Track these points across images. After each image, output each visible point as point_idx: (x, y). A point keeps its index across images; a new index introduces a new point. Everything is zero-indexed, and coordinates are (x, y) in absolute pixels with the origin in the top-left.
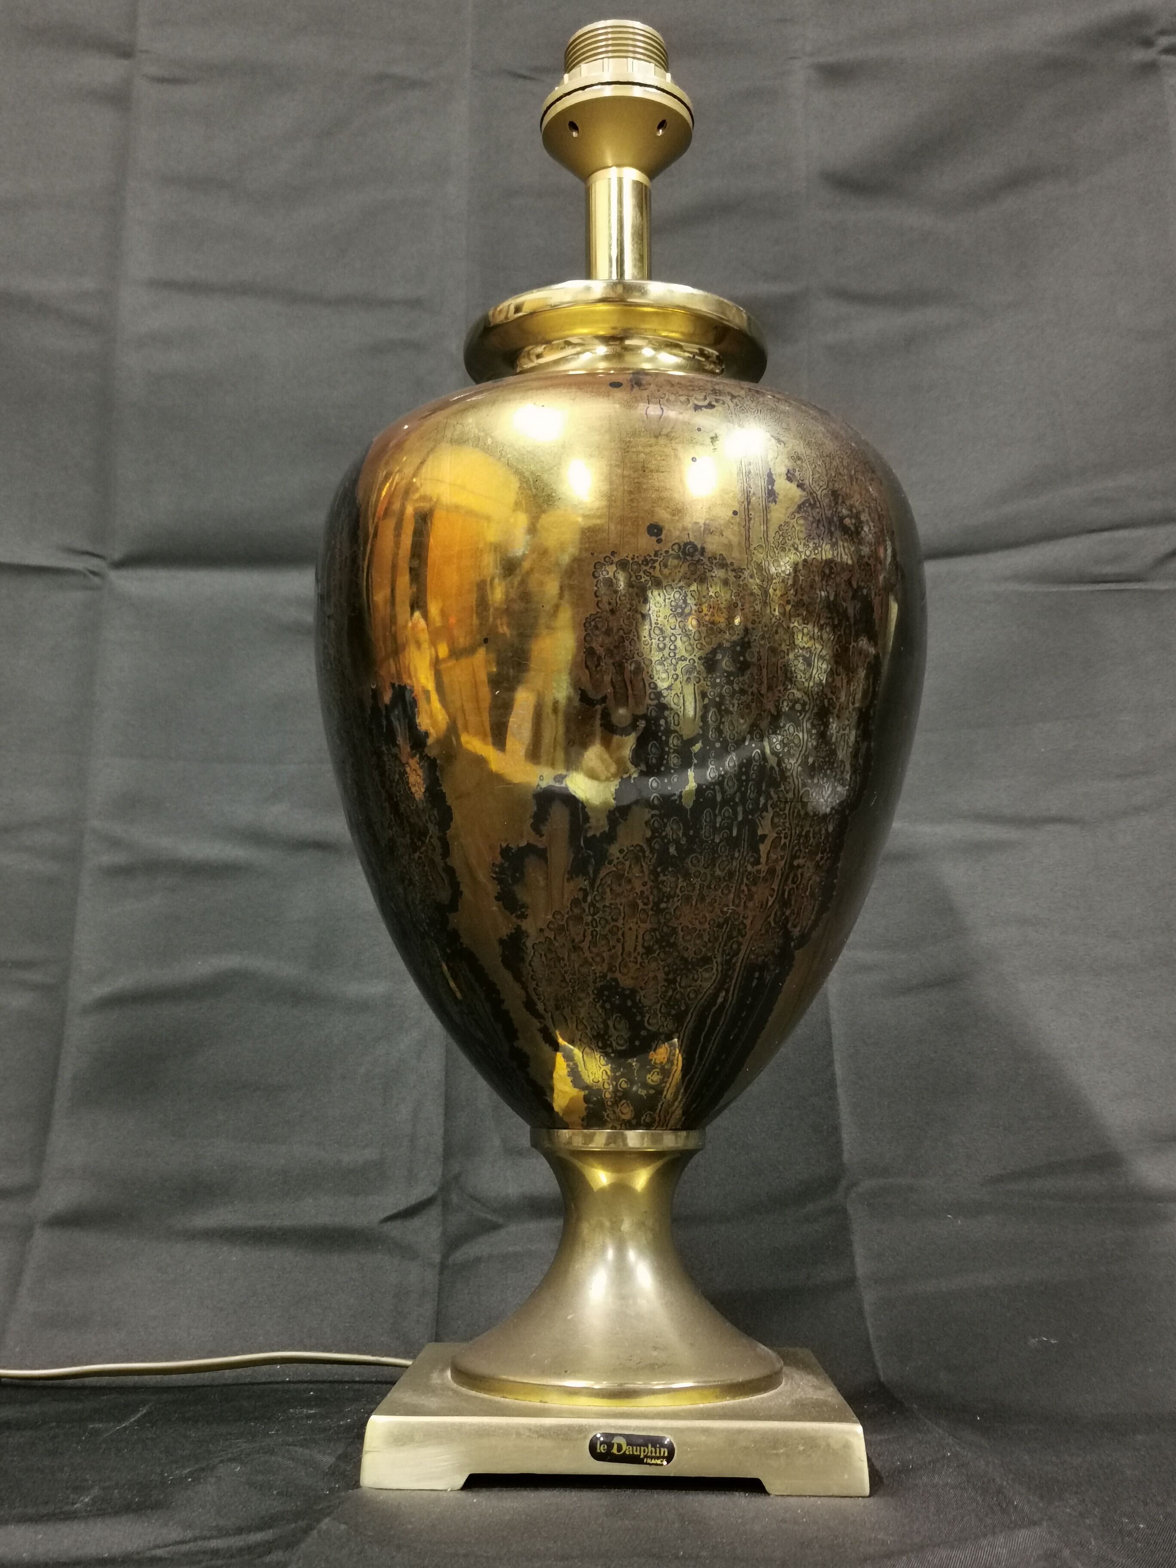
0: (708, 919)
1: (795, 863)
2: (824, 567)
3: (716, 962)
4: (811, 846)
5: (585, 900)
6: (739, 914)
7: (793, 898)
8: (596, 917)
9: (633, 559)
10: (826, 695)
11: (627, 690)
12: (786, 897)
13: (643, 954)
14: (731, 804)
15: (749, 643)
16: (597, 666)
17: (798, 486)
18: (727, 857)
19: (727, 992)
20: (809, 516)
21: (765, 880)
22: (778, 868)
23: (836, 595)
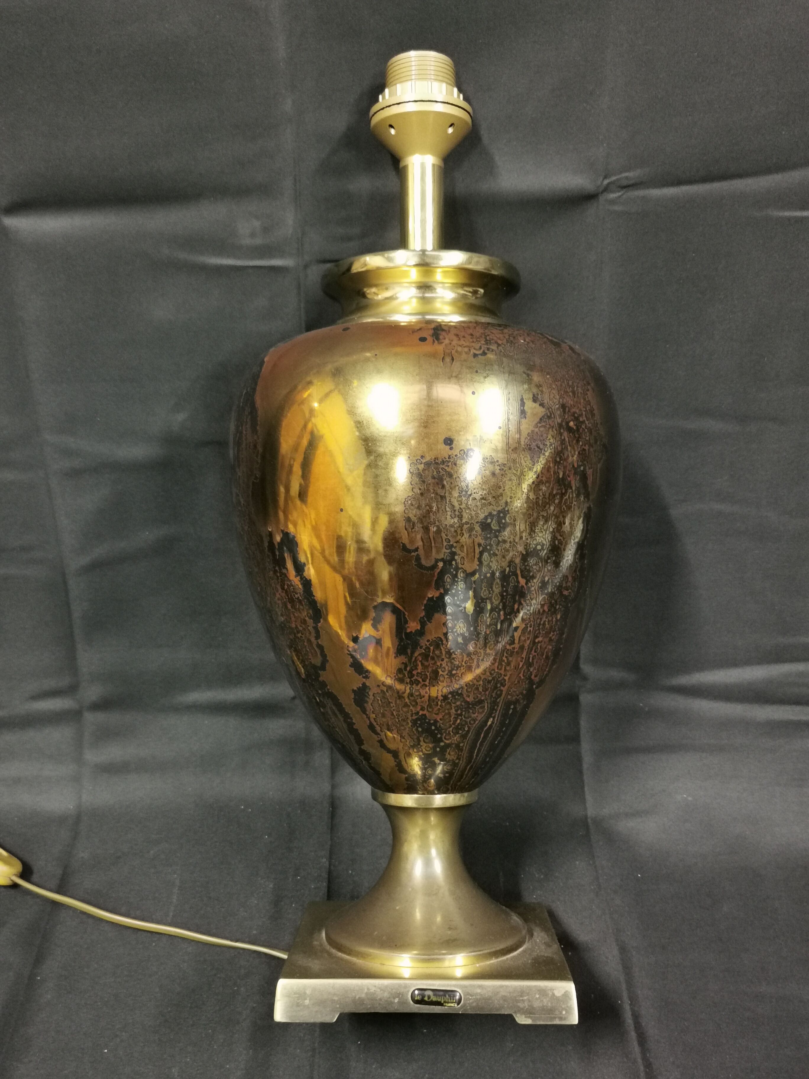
0: (482, 679)
1: (537, 641)
2: (556, 457)
3: (487, 703)
4: (547, 629)
5: (406, 670)
6: (501, 674)
7: (535, 661)
8: (412, 679)
9: (434, 461)
10: (557, 538)
11: (431, 543)
12: (531, 661)
13: (442, 700)
14: (497, 610)
15: (508, 511)
16: (412, 529)
17: (540, 405)
18: (494, 641)
19: (494, 718)
20: (547, 424)
21: (517, 653)
22: (526, 645)
23: (563, 475)
